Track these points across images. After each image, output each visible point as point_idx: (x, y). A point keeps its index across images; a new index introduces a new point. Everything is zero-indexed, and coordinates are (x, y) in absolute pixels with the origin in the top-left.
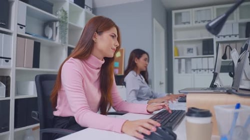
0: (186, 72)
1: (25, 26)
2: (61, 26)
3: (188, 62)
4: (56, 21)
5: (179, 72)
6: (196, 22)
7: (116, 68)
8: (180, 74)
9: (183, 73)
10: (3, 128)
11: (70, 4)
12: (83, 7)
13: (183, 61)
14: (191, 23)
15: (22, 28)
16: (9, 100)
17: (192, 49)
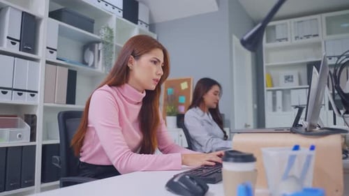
0: (284, 110)
1: (55, 50)
2: (105, 49)
3: (287, 96)
4: (98, 42)
5: (274, 110)
6: (296, 38)
7: (181, 104)
8: (274, 113)
9: (279, 111)
10: (26, 182)
11: (117, 19)
12: (137, 23)
13: (279, 94)
14: (289, 39)
15: (52, 52)
16: (35, 146)
17: (292, 77)
